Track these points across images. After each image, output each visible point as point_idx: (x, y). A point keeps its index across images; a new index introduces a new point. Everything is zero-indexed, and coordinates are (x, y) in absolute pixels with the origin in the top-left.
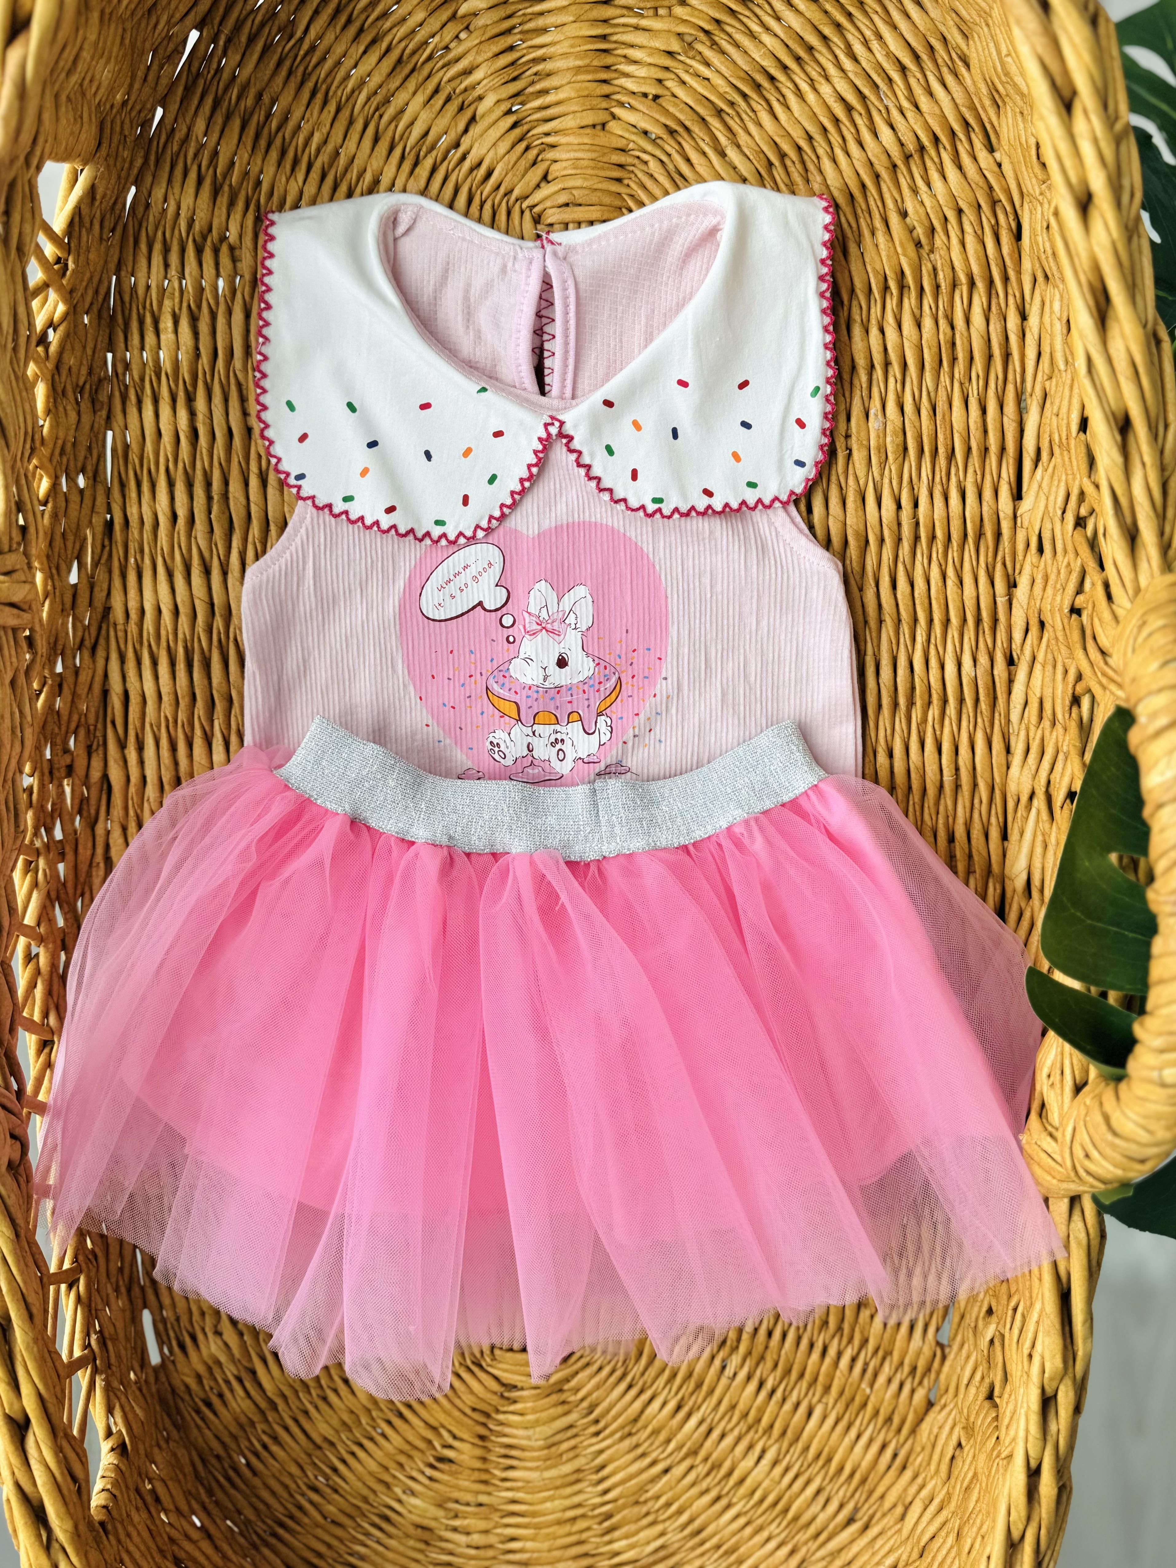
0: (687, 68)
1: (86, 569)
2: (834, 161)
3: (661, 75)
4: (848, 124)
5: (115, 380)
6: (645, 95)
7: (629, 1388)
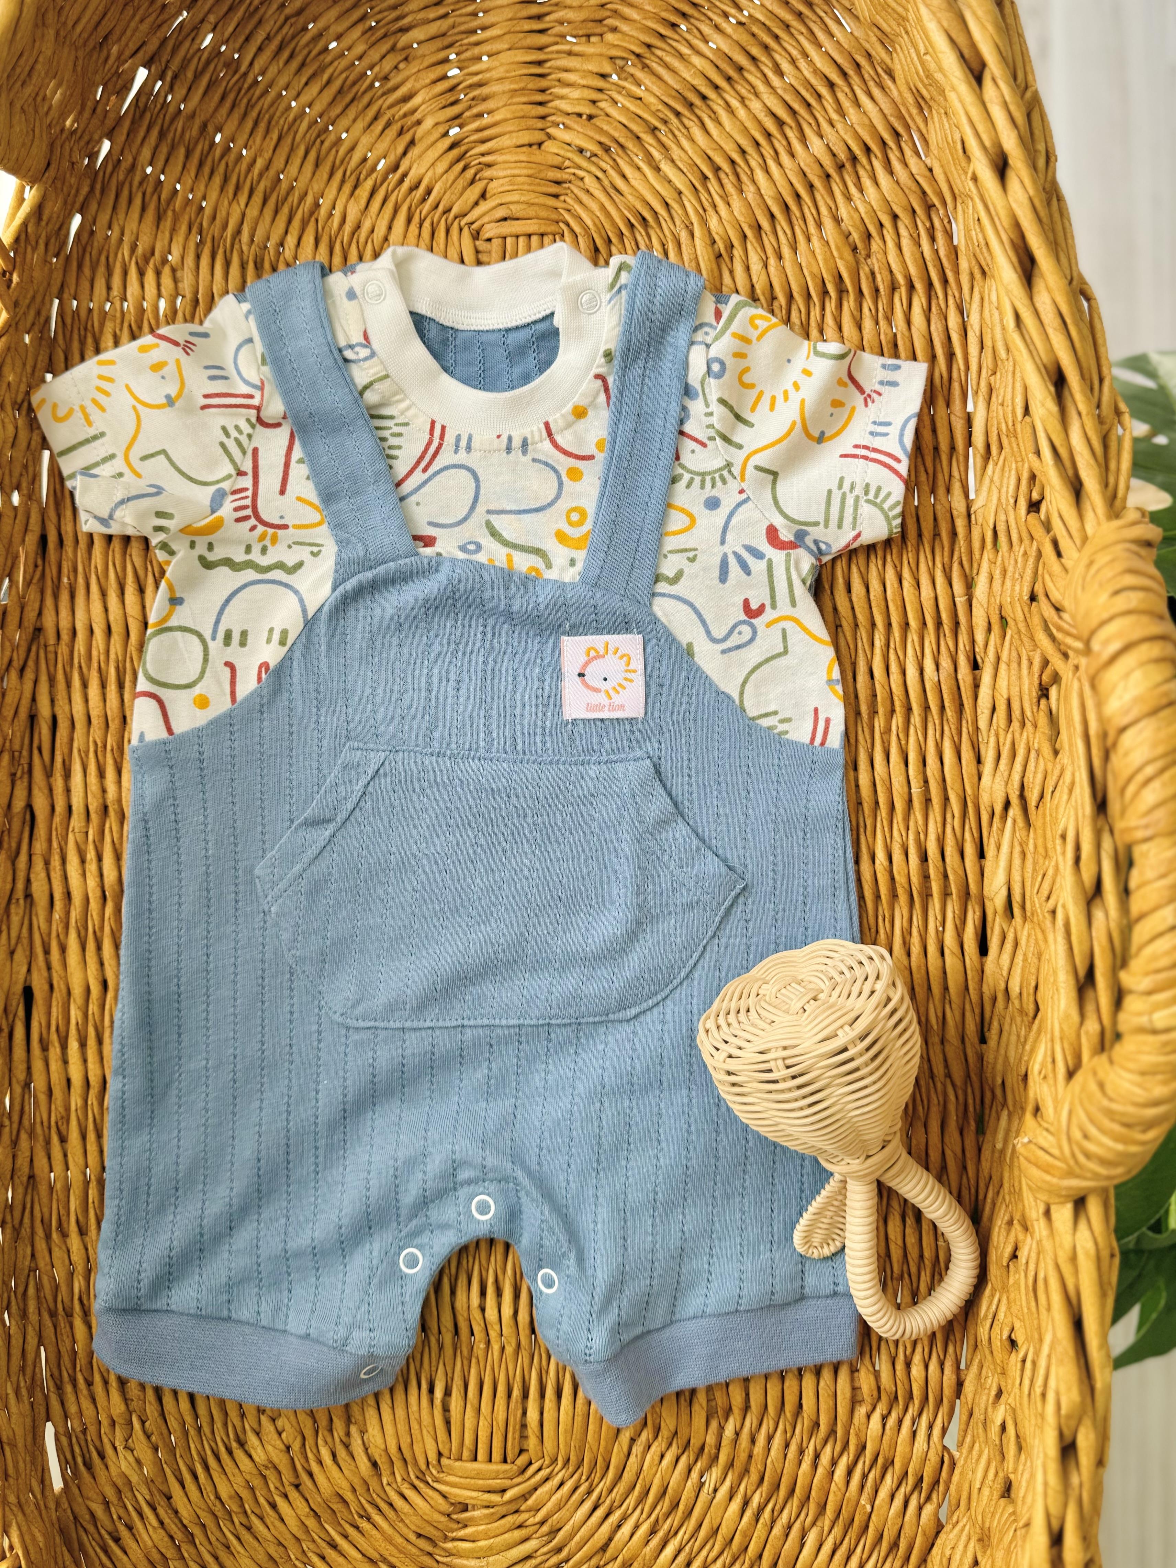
0: (620, 89)
1: (18, 588)
2: (767, 171)
3: (595, 96)
4: (779, 136)
6: (580, 115)
7: (595, 1508)
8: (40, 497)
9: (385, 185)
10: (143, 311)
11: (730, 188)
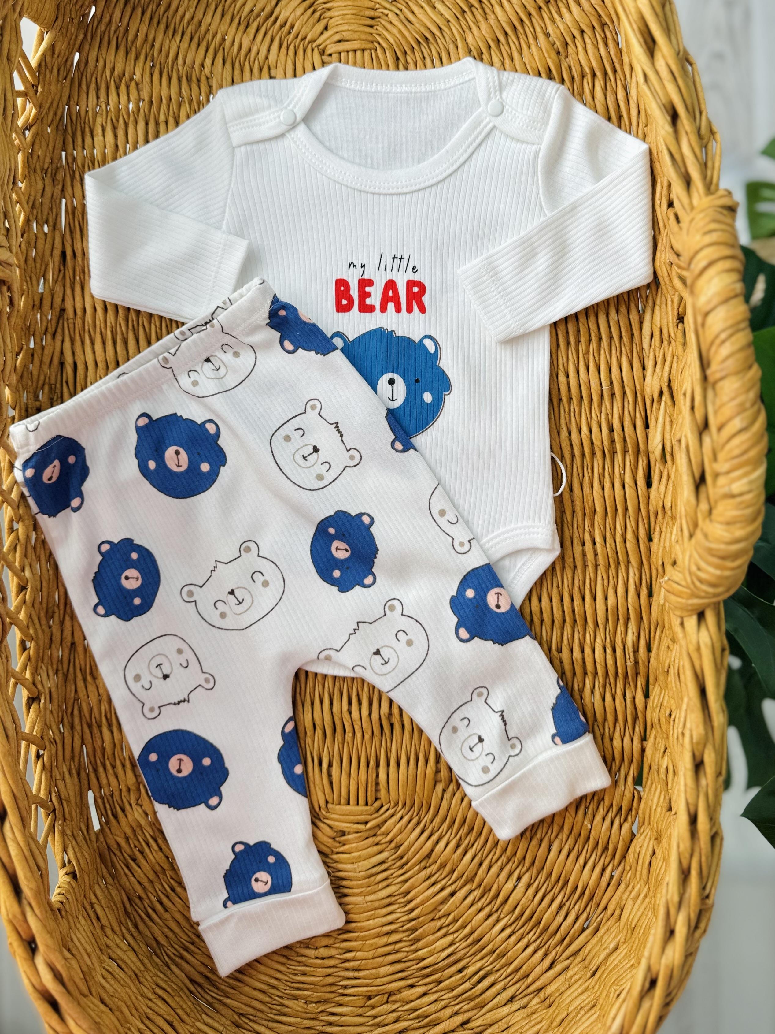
1: (49, 283)
5: (67, 167)
7: (423, 832)
8: (61, 228)
9: (265, 24)
10: (120, 110)
11: (479, 17)
